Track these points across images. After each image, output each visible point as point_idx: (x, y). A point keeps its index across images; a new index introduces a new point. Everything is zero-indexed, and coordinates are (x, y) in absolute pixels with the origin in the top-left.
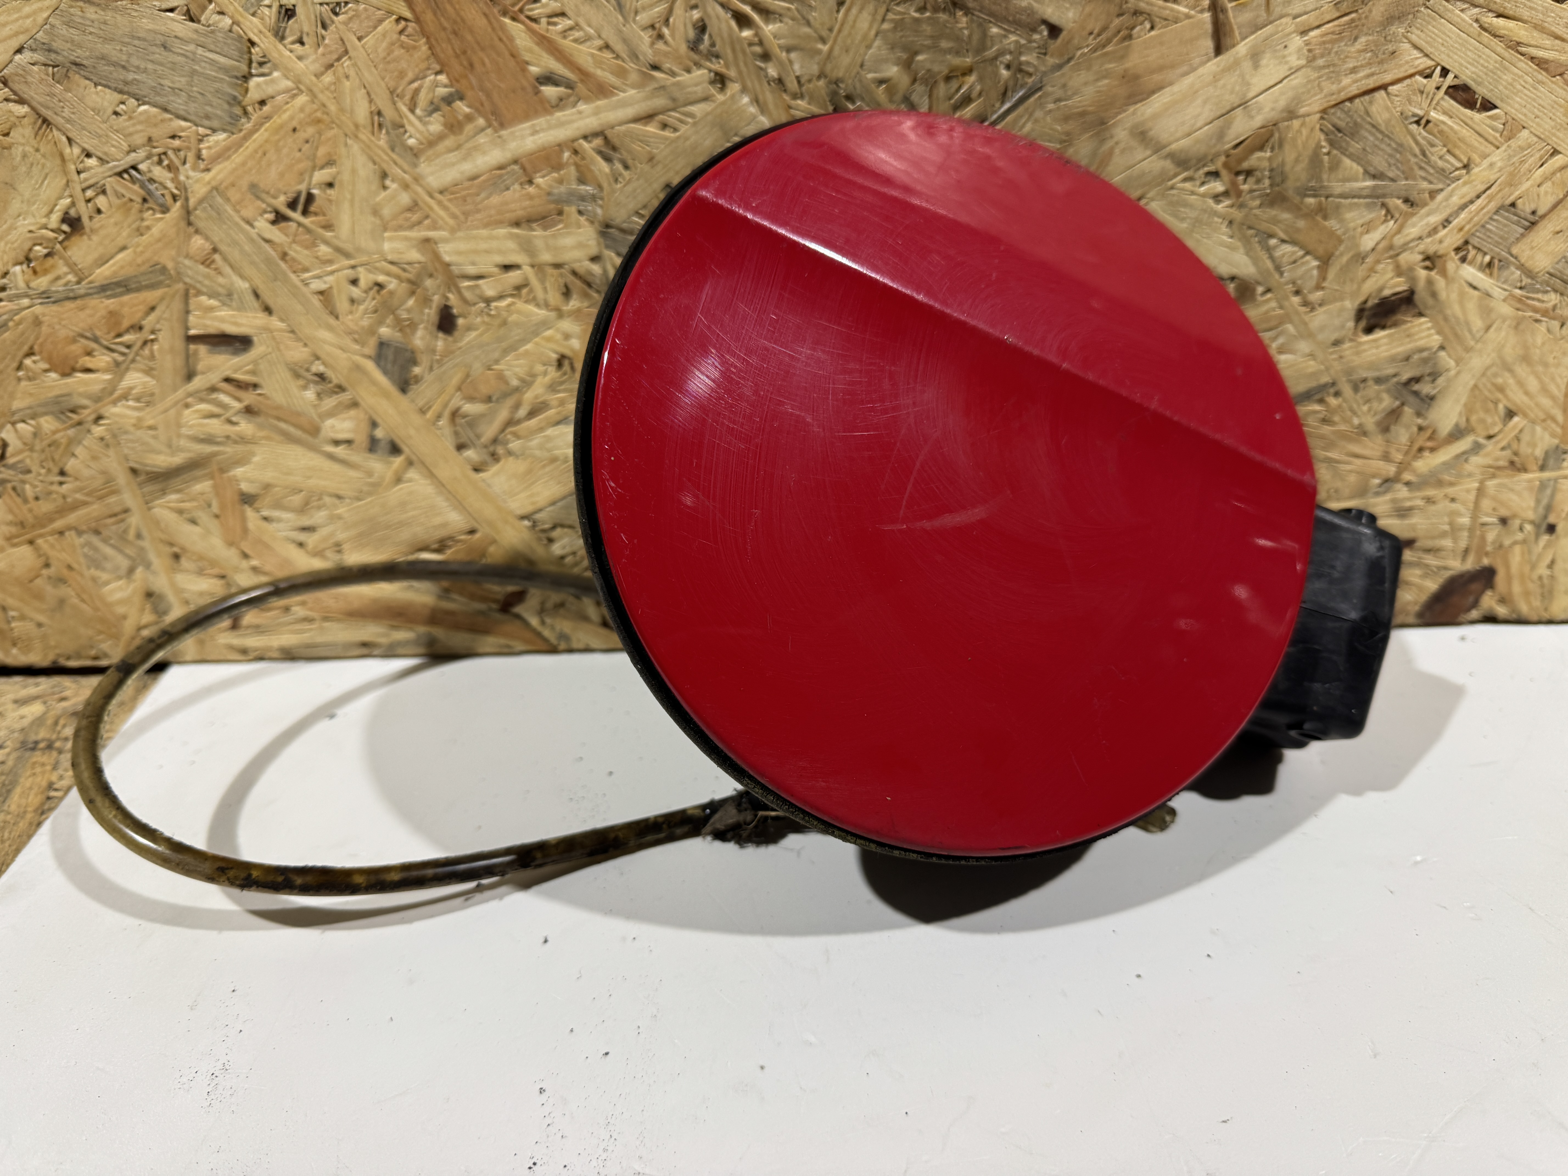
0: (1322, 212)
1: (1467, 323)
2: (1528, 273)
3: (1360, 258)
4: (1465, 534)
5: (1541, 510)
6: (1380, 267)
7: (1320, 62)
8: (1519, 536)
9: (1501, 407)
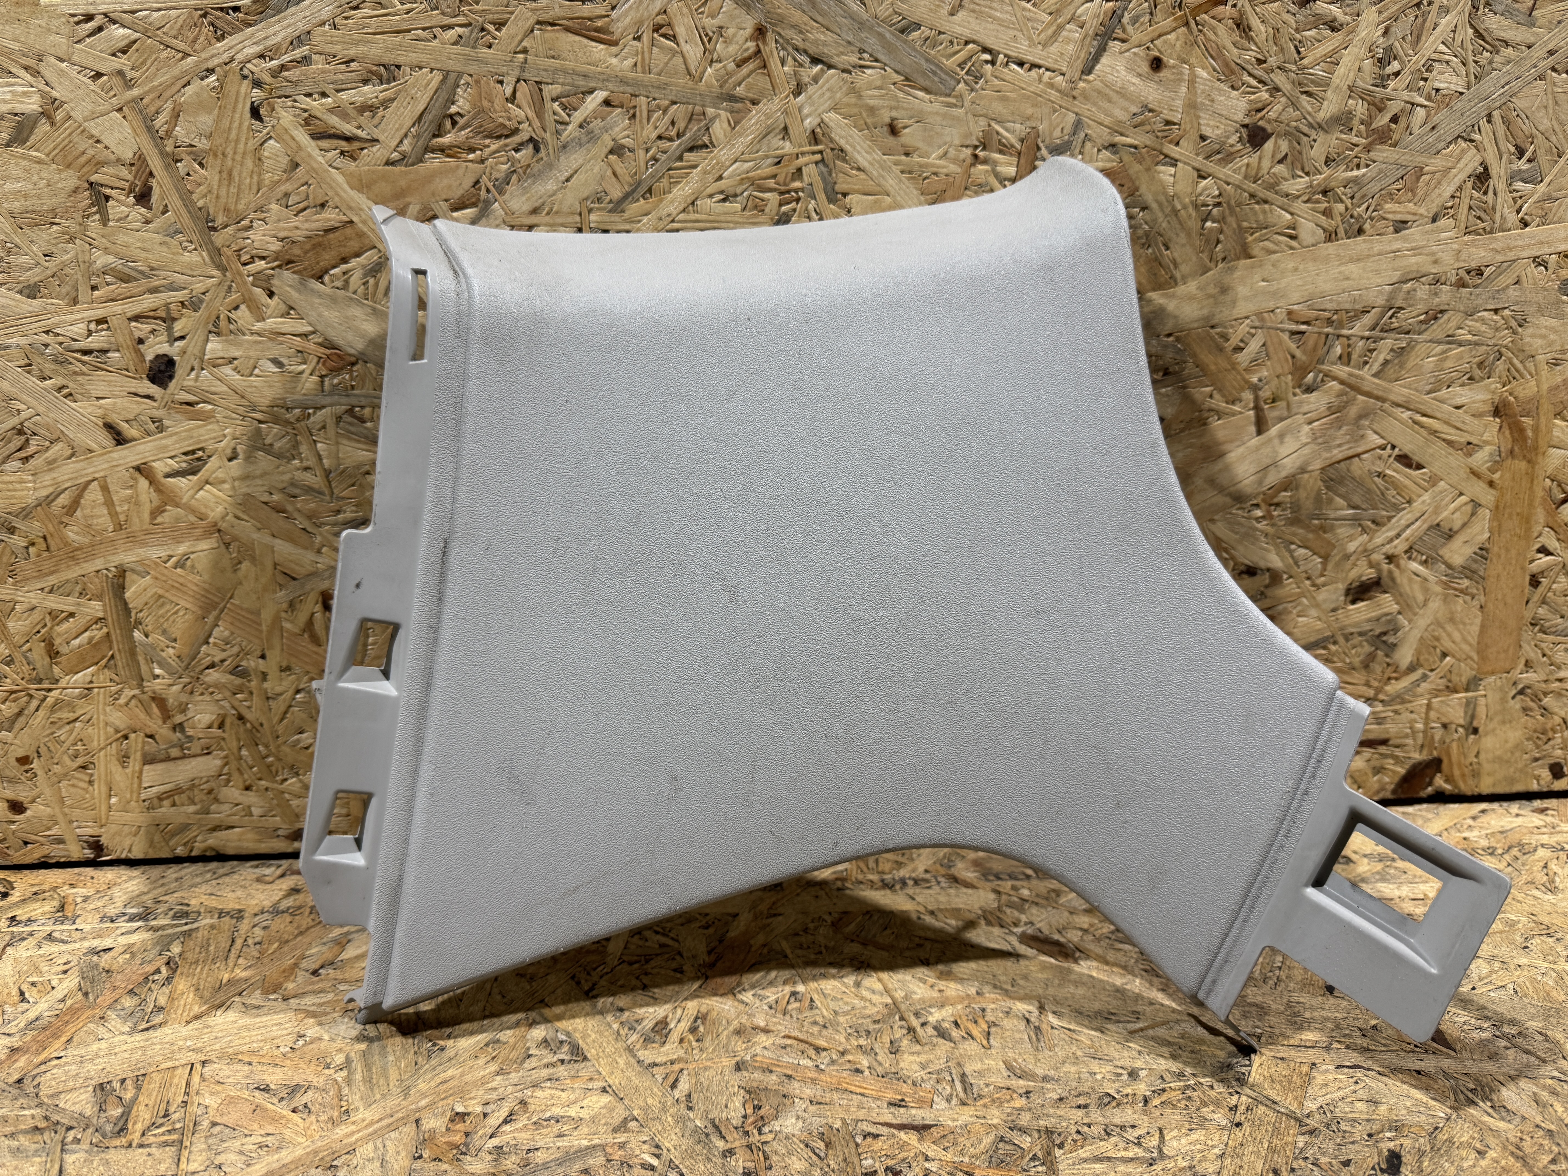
0: (1323, 529)
1: (1414, 598)
2: (1449, 566)
3: (1347, 557)
4: (1421, 735)
5: (1468, 719)
6: (1359, 563)
7: (1320, 440)
8: (1456, 736)
9: (1438, 650)
